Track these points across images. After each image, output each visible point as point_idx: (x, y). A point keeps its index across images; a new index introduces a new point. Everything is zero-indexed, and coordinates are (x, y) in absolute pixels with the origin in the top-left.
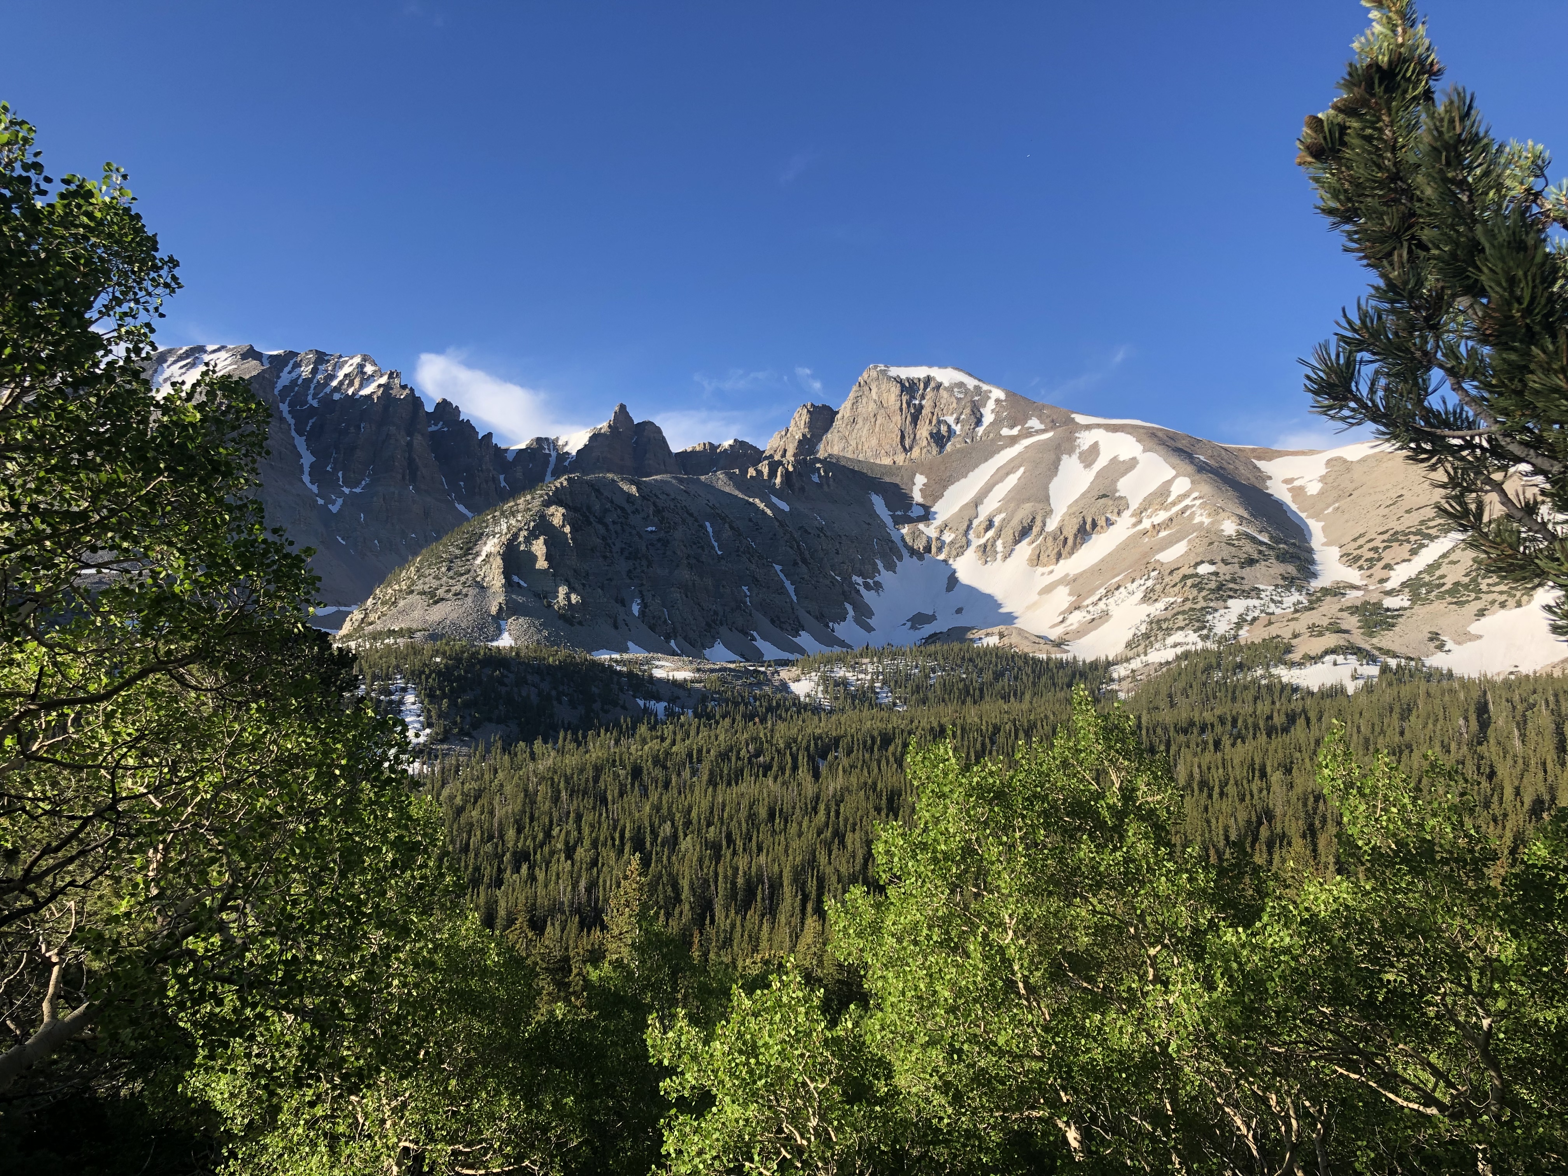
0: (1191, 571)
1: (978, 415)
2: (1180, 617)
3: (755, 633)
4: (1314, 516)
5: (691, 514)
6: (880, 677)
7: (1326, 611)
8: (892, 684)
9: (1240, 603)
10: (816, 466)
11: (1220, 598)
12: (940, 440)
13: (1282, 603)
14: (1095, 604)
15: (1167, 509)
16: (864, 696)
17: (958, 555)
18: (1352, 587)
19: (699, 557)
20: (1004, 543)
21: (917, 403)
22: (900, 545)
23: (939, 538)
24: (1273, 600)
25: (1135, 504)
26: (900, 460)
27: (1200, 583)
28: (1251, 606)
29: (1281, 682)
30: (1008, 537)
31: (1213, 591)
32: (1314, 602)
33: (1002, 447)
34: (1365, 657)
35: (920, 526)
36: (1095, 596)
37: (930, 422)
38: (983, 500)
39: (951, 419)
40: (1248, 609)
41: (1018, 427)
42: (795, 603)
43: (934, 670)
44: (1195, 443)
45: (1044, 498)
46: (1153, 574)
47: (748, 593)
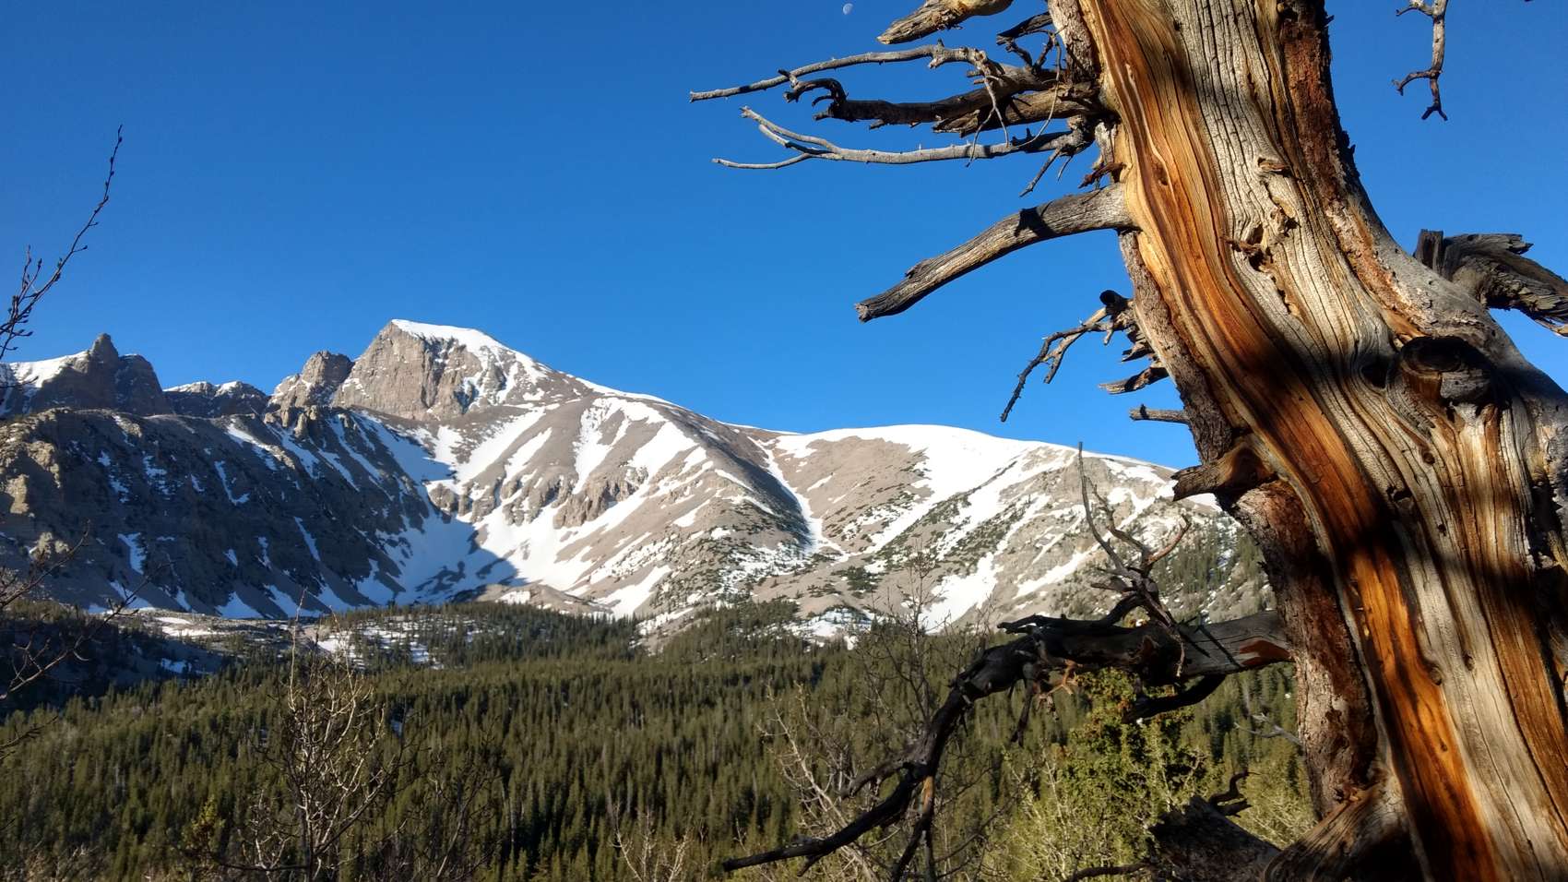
0: (706, 536)
1: (501, 378)
2: (699, 577)
3: (273, 589)
4: (802, 492)
5: (201, 458)
6: (416, 636)
7: (822, 574)
8: (429, 642)
9: (750, 566)
10: (340, 416)
11: (733, 561)
12: (463, 399)
13: (784, 566)
14: (619, 564)
15: (681, 478)
16: (400, 655)
17: (485, 513)
18: (838, 553)
19: (211, 502)
20: (531, 504)
21: (440, 361)
22: (426, 501)
23: (467, 496)
24: (776, 564)
25: (653, 472)
26: (420, 416)
27: (715, 547)
28: (759, 568)
29: (794, 637)
30: (536, 495)
31: (726, 554)
32: (810, 566)
33: (527, 411)
34: (859, 616)
35: (448, 483)
36: (619, 556)
37: (453, 381)
38: (510, 460)
39: (475, 380)
40: (756, 571)
41: (541, 393)
42: (317, 557)
43: (471, 629)
44: (702, 421)
45: (569, 462)
46: (673, 537)
47: (265, 545)
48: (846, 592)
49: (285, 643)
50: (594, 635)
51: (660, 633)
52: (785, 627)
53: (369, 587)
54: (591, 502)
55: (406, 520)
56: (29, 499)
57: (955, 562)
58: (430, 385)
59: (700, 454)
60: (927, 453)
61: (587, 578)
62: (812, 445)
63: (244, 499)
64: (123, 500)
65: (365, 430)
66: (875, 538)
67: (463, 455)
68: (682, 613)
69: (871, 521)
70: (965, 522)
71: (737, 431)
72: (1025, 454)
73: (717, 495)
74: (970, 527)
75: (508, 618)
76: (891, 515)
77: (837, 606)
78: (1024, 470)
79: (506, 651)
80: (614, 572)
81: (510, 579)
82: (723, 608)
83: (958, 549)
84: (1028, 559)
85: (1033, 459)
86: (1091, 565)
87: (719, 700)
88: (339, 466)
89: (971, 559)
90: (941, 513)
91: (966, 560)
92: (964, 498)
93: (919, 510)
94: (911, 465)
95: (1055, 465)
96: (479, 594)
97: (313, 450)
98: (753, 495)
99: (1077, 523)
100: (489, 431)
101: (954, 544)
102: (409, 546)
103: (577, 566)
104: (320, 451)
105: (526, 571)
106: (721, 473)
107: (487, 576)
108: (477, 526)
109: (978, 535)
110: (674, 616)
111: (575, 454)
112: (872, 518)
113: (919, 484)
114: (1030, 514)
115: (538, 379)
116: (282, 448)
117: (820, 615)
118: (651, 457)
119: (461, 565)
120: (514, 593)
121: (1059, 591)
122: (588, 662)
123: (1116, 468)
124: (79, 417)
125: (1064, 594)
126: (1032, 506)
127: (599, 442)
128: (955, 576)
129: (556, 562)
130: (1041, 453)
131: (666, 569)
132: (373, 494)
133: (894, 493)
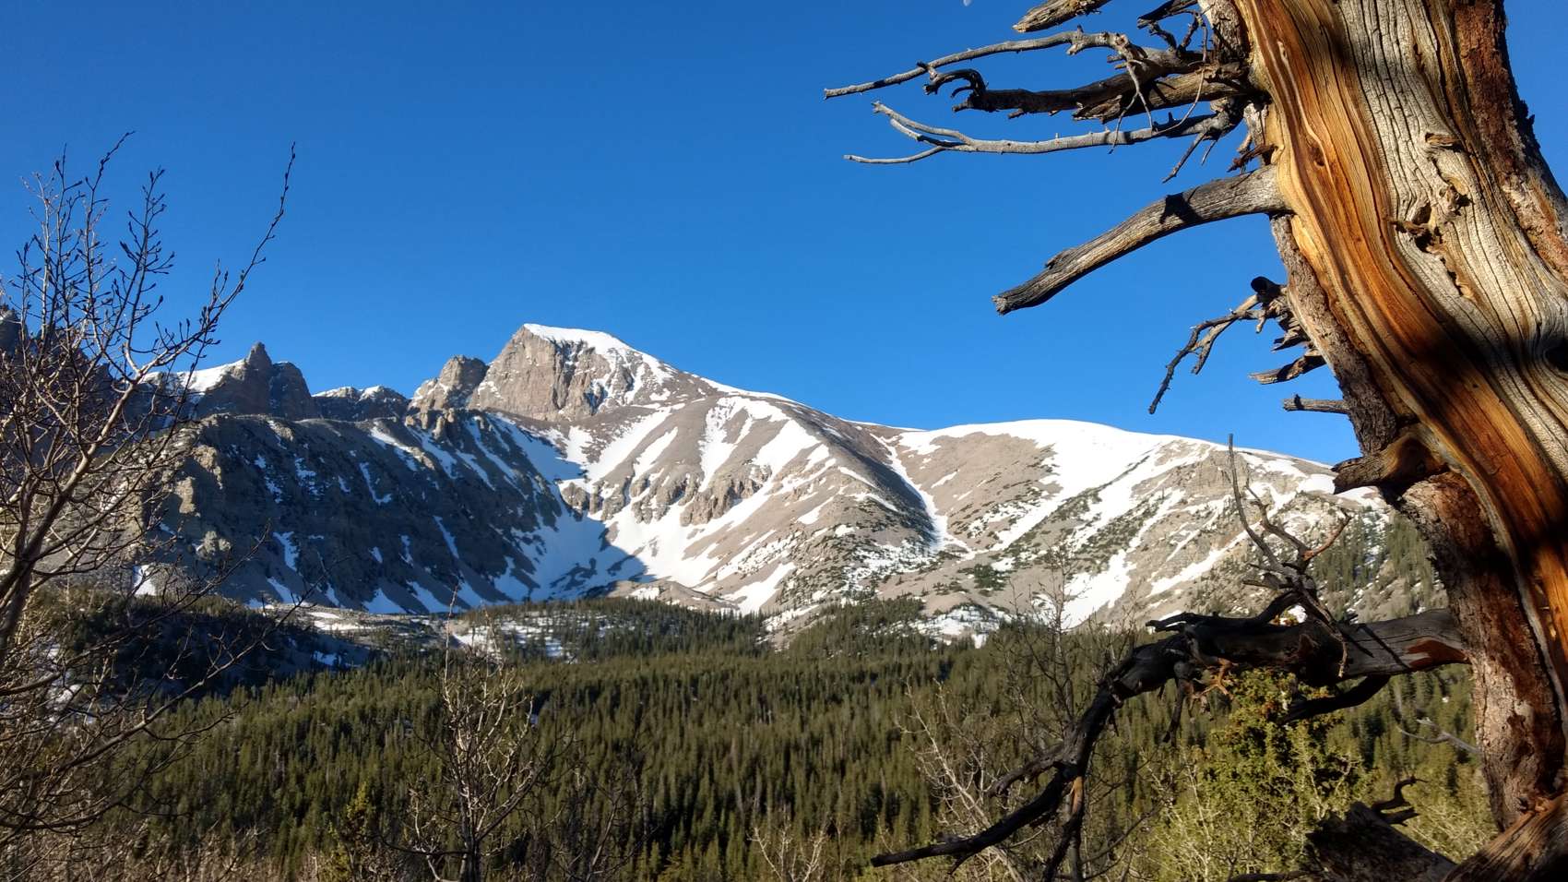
0: (830, 533)
1: (629, 379)
2: (824, 574)
3: (415, 585)
4: (927, 489)
5: (347, 460)
6: (551, 631)
7: (947, 572)
8: (563, 637)
9: (874, 563)
10: (476, 418)
11: (857, 558)
12: (593, 400)
13: (909, 564)
14: (745, 561)
15: (805, 476)
16: (535, 651)
17: (615, 511)
18: (964, 551)
19: (357, 504)
20: (659, 501)
21: (570, 363)
22: (559, 500)
23: (597, 495)
24: (901, 561)
25: (776, 470)
26: (552, 417)
27: (839, 545)
28: (884, 565)
29: (921, 636)
30: (663, 496)
31: (850, 551)
32: (935, 564)
33: (654, 411)
34: (985, 613)
35: (579, 482)
36: (745, 553)
37: (583, 383)
38: (638, 459)
39: (603, 381)
40: (881, 568)
41: (667, 393)
42: (456, 554)
43: (603, 624)
44: (825, 418)
45: (695, 460)
46: (797, 534)
47: (408, 543)
48: (972, 590)
49: (426, 638)
50: (722, 631)
51: (786, 630)
52: (911, 625)
53: (505, 583)
54: (717, 500)
55: (540, 519)
56: (196, 499)
57: (1086, 560)
58: (561, 388)
59: (823, 452)
60: (1055, 449)
61: (713, 574)
62: (935, 442)
63: (387, 499)
64: (277, 501)
65: (500, 431)
66: (1002, 535)
67: (593, 455)
68: (807, 610)
69: (998, 518)
70: (1096, 519)
71: (859, 428)
72: (1158, 449)
73: (840, 492)
74: (1101, 524)
75: (638, 613)
76: (1019, 512)
77: (964, 605)
78: (1157, 464)
79: (636, 646)
80: (740, 569)
81: (639, 576)
82: (848, 606)
83: (1088, 546)
84: (1162, 556)
85: (1167, 453)
86: (1228, 562)
87: (846, 697)
88: (476, 467)
89: (1103, 556)
90: (1070, 510)
91: (1097, 557)
92: (1094, 494)
93: (1048, 507)
94: (1039, 460)
95: (1189, 460)
96: (610, 591)
97: (451, 451)
98: (876, 492)
99: (1214, 519)
100: (618, 431)
101: (1084, 541)
102: (543, 544)
103: (704, 563)
104: (458, 453)
105: (655, 567)
106: (844, 470)
107: (618, 573)
108: (608, 524)
109: (1109, 532)
110: (799, 612)
111: (700, 453)
112: (998, 515)
113: (1047, 480)
114: (1163, 511)
115: (665, 380)
116: (422, 450)
117: (947, 613)
118: (775, 454)
119: (593, 562)
120: (644, 589)
121: (1195, 589)
122: (716, 658)
123: (1254, 462)
124: (239, 422)
125: (1200, 593)
126: (1166, 502)
127: (724, 441)
128: (1086, 573)
129: (684, 559)
130: (1174, 447)
131: (791, 566)
132: (509, 494)
133: (1021, 489)
